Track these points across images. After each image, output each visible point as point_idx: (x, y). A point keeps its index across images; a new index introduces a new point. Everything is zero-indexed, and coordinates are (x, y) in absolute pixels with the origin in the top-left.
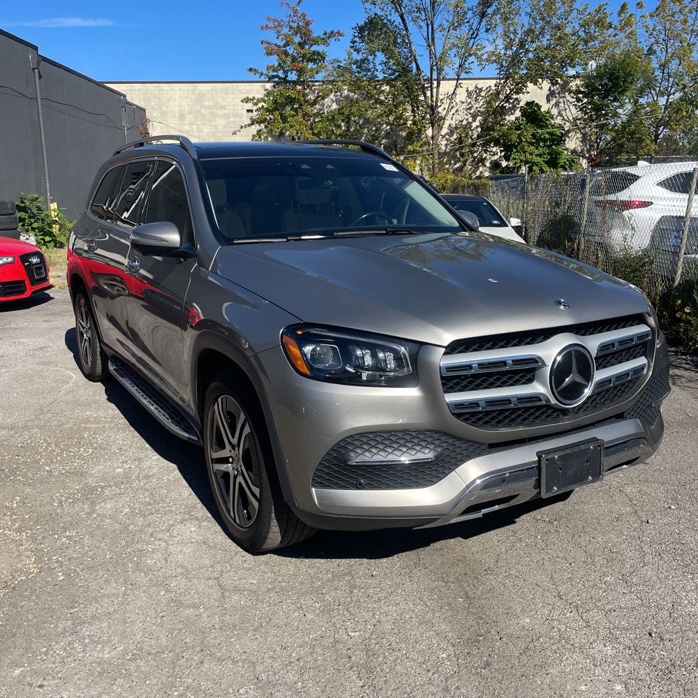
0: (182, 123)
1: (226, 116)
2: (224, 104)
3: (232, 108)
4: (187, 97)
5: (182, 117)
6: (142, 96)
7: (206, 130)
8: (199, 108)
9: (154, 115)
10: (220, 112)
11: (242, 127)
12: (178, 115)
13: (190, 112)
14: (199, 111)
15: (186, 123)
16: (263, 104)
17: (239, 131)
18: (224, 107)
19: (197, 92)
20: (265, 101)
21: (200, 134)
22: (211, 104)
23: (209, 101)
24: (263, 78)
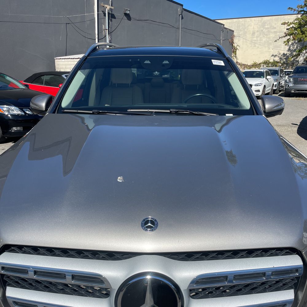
0: (253, 36)
1: (275, 32)
2: (275, 26)
3: (279, 28)
4: (258, 24)
5: (254, 33)
6: (236, 25)
7: (264, 40)
8: (262, 29)
9: (241, 33)
10: (273, 30)
11: (280, 38)
12: (251, 33)
13: (257, 31)
14: (262, 30)
15: (255, 36)
16: (293, 25)
17: (278, 40)
18: (275, 28)
19: (263, 21)
20: (294, 24)
21: (261, 42)
22: (269, 26)
23: (268, 25)
24: (295, 12)
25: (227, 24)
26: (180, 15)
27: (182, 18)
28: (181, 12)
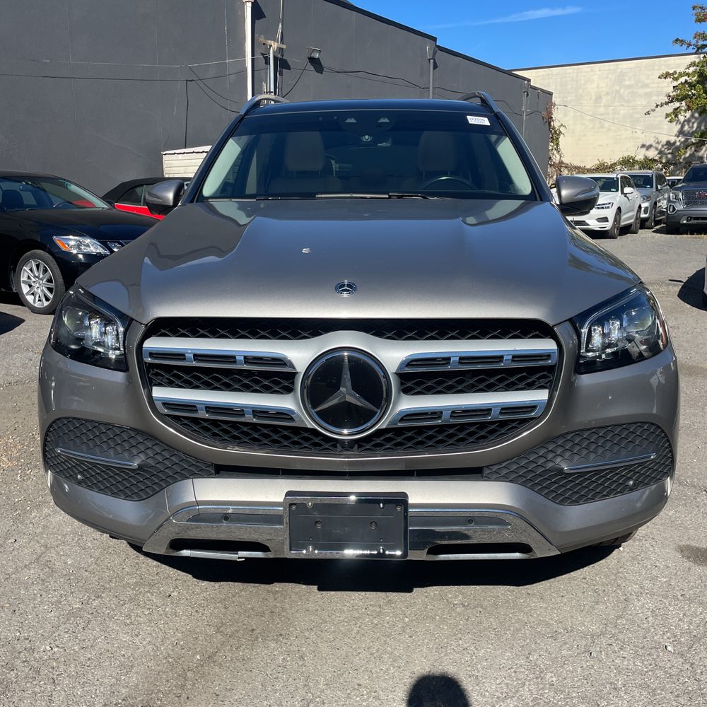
0: (598, 105)
1: (648, 95)
2: (647, 81)
3: (655, 85)
4: (607, 78)
5: (598, 98)
6: (559, 80)
7: (622, 112)
8: (618, 88)
9: (569, 98)
10: (641, 91)
11: (657, 106)
12: (593, 98)
13: (607, 94)
14: (618, 92)
15: (602, 105)
16: (686, 78)
17: (654, 110)
18: (647, 86)
19: (619, 70)
20: (688, 75)
21: (616, 116)
22: (632, 82)
23: (630, 80)
24: (691, 50)
25: (538, 78)
26: (429, 59)
27: (435, 67)
28: (432, 52)
